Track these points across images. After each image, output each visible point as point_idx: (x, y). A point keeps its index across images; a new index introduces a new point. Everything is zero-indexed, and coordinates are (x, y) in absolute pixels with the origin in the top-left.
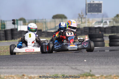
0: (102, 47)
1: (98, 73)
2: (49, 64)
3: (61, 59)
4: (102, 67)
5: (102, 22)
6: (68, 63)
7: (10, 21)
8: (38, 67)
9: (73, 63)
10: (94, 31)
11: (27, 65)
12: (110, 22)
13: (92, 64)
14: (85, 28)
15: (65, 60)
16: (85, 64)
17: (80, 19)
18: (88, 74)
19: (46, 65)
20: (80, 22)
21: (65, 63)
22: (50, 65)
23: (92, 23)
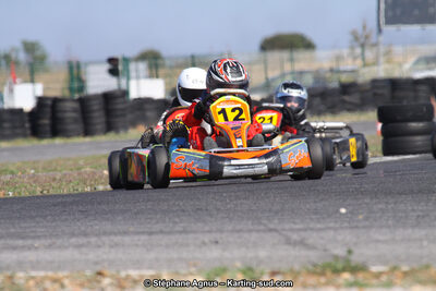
0: (417, 156)
1: (381, 260)
2: (207, 228)
3: (254, 208)
4: (400, 233)
6: (276, 221)
8: (165, 240)
9: (297, 221)
10: (411, 94)
11: (125, 233)
13: (367, 223)
14: (375, 81)
15: (270, 210)
16: (338, 225)
17: (358, 51)
18: (340, 265)
19: (194, 232)
20: (359, 62)
21: (265, 222)
22: (210, 232)
23: (400, 65)
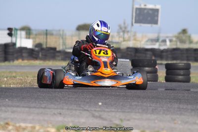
0: (152, 82)
2: (56, 107)
4: (145, 116)
5: (157, 40)
6: (87, 106)
7: (4, 30)
8: (36, 111)
10: (144, 55)
11: (18, 106)
12: (171, 41)
13: (129, 110)
14: (128, 48)
15: (84, 101)
16: (116, 110)
17: (121, 34)
20: (121, 39)
22: (57, 109)
23: (140, 41)
